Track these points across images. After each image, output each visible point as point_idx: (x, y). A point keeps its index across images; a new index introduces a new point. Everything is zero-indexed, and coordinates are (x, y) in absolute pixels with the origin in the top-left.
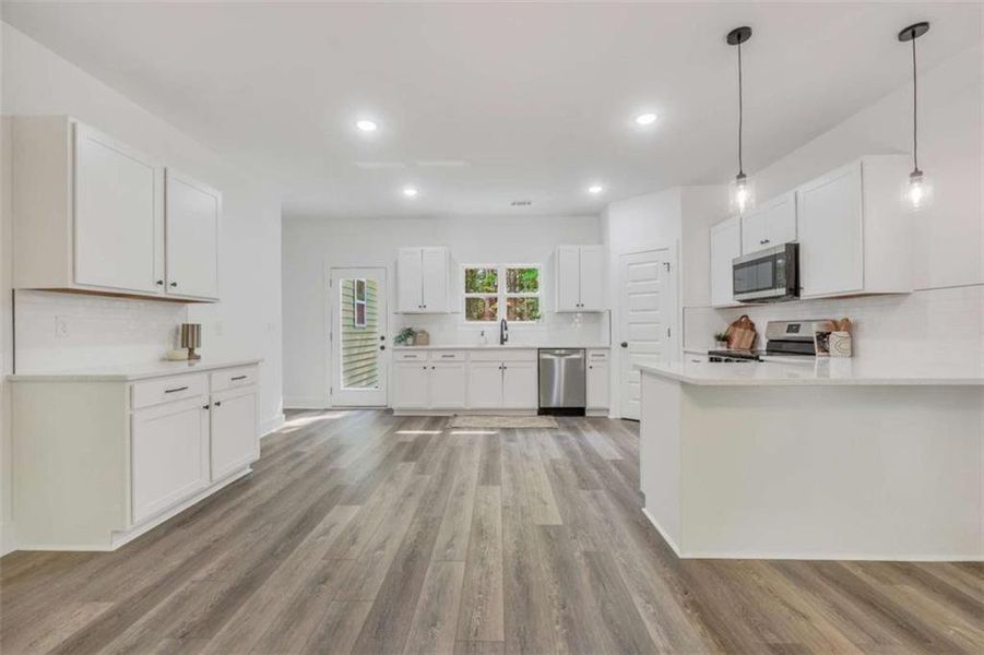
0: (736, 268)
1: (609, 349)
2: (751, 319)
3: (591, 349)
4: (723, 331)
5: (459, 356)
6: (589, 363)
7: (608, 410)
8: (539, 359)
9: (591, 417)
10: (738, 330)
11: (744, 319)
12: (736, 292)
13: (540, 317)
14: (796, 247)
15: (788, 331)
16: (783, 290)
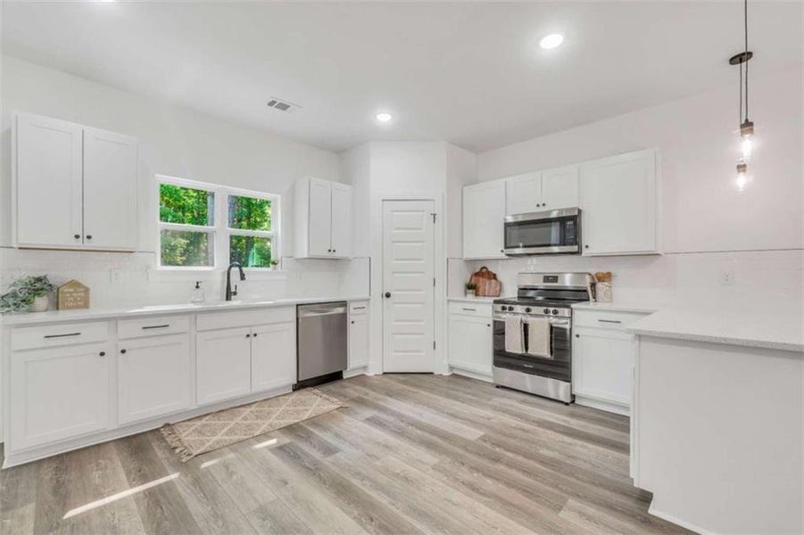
0: (507, 225)
1: (368, 300)
2: (490, 269)
3: (354, 301)
4: (468, 281)
5: (177, 325)
6: (350, 318)
7: (365, 368)
8: (297, 319)
9: (347, 379)
10: (481, 279)
11: (484, 270)
12: (506, 247)
13: (274, 263)
14: (580, 211)
15: (544, 281)
16: (575, 248)
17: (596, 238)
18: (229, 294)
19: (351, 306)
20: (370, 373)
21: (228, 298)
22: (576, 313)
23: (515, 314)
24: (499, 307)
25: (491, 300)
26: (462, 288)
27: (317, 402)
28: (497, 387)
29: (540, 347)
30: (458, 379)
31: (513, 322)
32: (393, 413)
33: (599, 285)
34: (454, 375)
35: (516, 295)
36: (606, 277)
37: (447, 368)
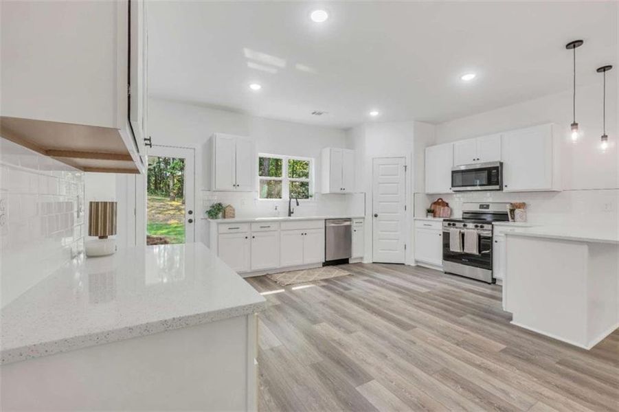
0: (453, 172)
1: (364, 218)
2: (444, 200)
3: (356, 218)
4: (429, 207)
5: (273, 227)
6: (354, 228)
7: (362, 258)
8: (325, 227)
9: (352, 264)
10: (438, 206)
11: (440, 201)
12: (453, 186)
13: (311, 196)
14: (501, 164)
15: (480, 208)
16: (497, 187)
17: (512, 180)
18: (290, 213)
19: (355, 221)
20: (365, 262)
21: (290, 215)
22: (495, 227)
23: (457, 228)
24: (446, 223)
25: (442, 219)
26: (424, 212)
27: (335, 272)
28: (446, 273)
29: (472, 248)
30: (420, 268)
31: (454, 233)
32: (379, 279)
33: (517, 211)
34: (418, 266)
35: (461, 217)
36: (523, 205)
37: (414, 262)
